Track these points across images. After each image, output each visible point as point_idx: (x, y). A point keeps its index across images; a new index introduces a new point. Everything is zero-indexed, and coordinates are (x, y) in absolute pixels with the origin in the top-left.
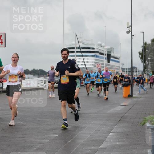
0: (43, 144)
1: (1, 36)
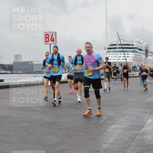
1: (52, 35)
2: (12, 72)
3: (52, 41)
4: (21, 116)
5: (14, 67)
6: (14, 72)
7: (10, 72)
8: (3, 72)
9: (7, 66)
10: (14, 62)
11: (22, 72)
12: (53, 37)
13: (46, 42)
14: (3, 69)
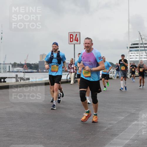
0: (112, 125)
1: (76, 35)
2: (37, 71)
3: (76, 41)
4: (46, 113)
5: (39, 66)
6: (40, 71)
7: (36, 71)
8: (30, 71)
9: (33, 66)
10: (39, 62)
11: (47, 71)
12: (77, 37)
13: (71, 41)
14: (29, 68)
